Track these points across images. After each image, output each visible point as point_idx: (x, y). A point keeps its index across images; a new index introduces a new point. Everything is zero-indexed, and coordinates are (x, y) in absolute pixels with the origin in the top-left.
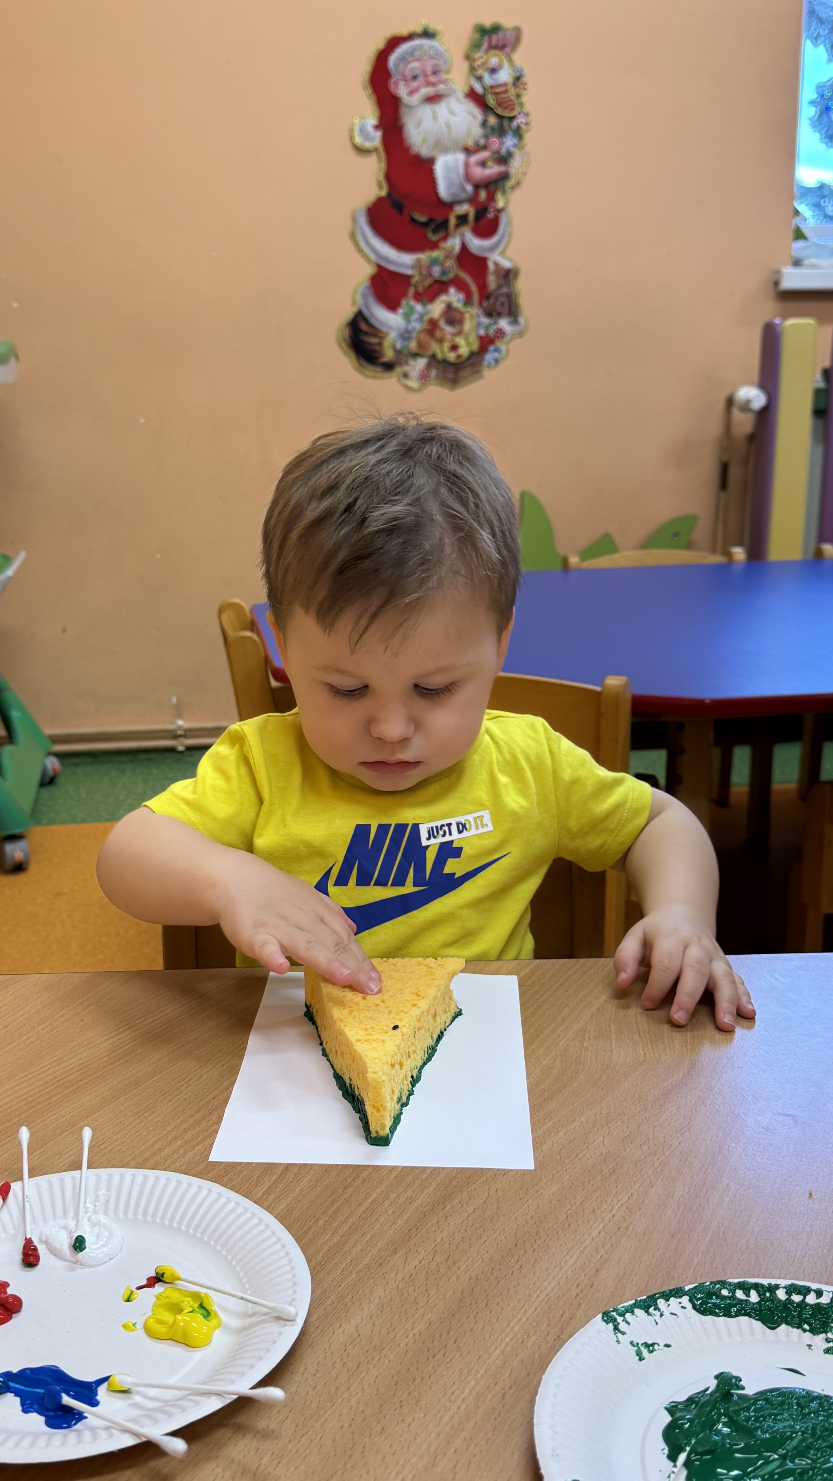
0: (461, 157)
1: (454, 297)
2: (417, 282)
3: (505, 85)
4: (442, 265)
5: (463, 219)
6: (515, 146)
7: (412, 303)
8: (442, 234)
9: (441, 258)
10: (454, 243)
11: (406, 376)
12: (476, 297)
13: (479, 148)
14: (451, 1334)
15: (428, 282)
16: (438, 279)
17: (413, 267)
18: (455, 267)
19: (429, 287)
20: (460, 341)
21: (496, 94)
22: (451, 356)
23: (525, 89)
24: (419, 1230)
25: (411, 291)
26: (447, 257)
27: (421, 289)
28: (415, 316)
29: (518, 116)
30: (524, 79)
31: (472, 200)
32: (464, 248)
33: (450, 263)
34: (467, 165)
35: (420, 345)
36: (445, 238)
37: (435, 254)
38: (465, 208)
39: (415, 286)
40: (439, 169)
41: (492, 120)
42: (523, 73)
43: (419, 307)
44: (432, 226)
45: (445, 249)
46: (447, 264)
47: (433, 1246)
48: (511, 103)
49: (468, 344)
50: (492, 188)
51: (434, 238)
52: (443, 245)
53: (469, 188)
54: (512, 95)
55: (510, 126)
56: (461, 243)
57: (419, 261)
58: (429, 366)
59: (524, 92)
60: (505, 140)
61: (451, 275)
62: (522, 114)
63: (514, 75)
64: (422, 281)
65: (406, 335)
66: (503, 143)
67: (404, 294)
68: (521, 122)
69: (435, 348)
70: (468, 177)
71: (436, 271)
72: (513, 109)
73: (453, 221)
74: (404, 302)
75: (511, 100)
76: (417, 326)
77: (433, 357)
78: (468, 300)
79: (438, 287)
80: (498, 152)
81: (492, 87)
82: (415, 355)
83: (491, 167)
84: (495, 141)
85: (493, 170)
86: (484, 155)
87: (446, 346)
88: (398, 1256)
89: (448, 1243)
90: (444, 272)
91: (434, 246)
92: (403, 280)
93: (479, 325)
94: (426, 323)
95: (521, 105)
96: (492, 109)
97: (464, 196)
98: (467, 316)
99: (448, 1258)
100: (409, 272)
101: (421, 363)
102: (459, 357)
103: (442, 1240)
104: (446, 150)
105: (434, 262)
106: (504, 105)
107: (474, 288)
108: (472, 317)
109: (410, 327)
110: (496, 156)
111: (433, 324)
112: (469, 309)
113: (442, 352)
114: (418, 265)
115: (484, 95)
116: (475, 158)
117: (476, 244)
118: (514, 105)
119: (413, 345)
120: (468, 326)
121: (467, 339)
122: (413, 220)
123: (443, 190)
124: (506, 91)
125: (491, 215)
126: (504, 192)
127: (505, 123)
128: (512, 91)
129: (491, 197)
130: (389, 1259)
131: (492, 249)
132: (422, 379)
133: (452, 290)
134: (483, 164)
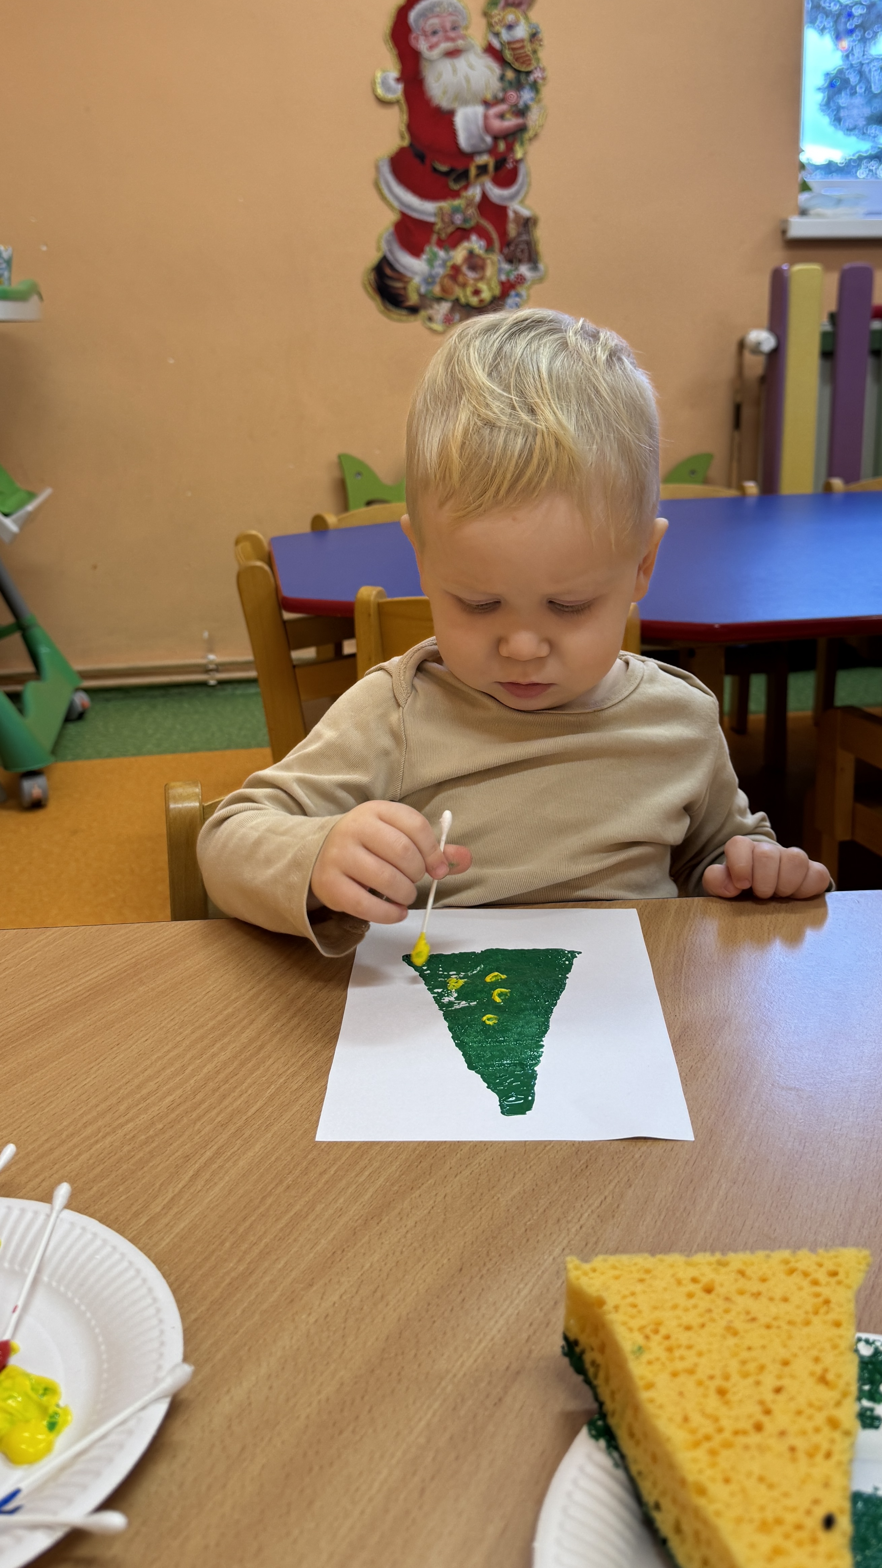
0: (480, 110)
1: (476, 244)
2: (440, 229)
3: (522, 41)
4: (464, 213)
5: (483, 170)
6: (532, 99)
7: (436, 249)
8: (463, 184)
9: (463, 206)
10: (475, 192)
11: (430, 319)
12: (497, 244)
13: (497, 101)
14: (366, 1398)
15: (450, 230)
16: (460, 226)
17: (435, 215)
18: (476, 215)
19: (452, 234)
20: (483, 286)
21: (513, 49)
22: (474, 301)
23: (541, 45)
24: (344, 1253)
25: (434, 238)
26: (468, 205)
27: (443, 236)
28: (438, 262)
29: (535, 71)
30: (540, 36)
31: (492, 151)
32: (484, 196)
33: (471, 211)
34: (486, 117)
35: (444, 289)
36: (466, 188)
37: (457, 202)
38: (484, 159)
39: (438, 233)
40: (459, 120)
41: (510, 74)
42: (539, 30)
43: (442, 254)
44: (454, 176)
45: (466, 198)
46: (469, 213)
47: (359, 1274)
48: (527, 58)
49: (490, 289)
50: (510, 139)
51: (455, 187)
52: (464, 194)
53: (489, 139)
54: (529, 51)
55: (527, 80)
56: (481, 192)
57: (441, 209)
58: (452, 310)
59: (540, 48)
60: (522, 93)
61: (472, 223)
62: (538, 69)
63: (530, 31)
64: (444, 228)
65: (430, 280)
66: (520, 97)
67: (428, 241)
68: (538, 77)
69: (458, 292)
70: (487, 128)
71: (458, 219)
72: (530, 64)
73: (473, 172)
74: (427, 249)
75: (527, 56)
76: (440, 271)
77: (456, 301)
78: (489, 248)
79: (459, 235)
80: (516, 105)
81: (509, 43)
82: (439, 300)
83: (510, 120)
84: (512, 95)
85: (511, 122)
86: (503, 107)
87: (469, 291)
88: (315, 1288)
89: (379, 1268)
90: (465, 220)
91: (456, 195)
92: (425, 228)
93: (500, 270)
94: (449, 269)
95: (538, 60)
96: (509, 64)
97: (483, 147)
98: (488, 262)
99: (375, 1292)
100: (432, 219)
101: (445, 307)
102: (481, 301)
103: (371, 1266)
104: (465, 102)
105: (456, 210)
106: (521, 61)
107: (495, 236)
108: (493, 263)
109: (434, 272)
110: (514, 109)
111: (456, 269)
112: (490, 256)
113: (465, 296)
114: (440, 213)
115: (502, 50)
116: (493, 111)
117: (496, 193)
118: (530, 60)
119: (437, 290)
120: (489, 271)
121: (489, 285)
122: (435, 170)
123: (463, 141)
124: (523, 47)
125: (510, 166)
126: (522, 144)
127: (523, 77)
128: (529, 48)
129: (510, 148)
130: (302, 1293)
131: (512, 198)
132: (446, 322)
133: (474, 238)
134: (502, 116)
